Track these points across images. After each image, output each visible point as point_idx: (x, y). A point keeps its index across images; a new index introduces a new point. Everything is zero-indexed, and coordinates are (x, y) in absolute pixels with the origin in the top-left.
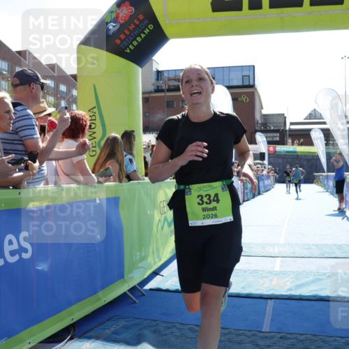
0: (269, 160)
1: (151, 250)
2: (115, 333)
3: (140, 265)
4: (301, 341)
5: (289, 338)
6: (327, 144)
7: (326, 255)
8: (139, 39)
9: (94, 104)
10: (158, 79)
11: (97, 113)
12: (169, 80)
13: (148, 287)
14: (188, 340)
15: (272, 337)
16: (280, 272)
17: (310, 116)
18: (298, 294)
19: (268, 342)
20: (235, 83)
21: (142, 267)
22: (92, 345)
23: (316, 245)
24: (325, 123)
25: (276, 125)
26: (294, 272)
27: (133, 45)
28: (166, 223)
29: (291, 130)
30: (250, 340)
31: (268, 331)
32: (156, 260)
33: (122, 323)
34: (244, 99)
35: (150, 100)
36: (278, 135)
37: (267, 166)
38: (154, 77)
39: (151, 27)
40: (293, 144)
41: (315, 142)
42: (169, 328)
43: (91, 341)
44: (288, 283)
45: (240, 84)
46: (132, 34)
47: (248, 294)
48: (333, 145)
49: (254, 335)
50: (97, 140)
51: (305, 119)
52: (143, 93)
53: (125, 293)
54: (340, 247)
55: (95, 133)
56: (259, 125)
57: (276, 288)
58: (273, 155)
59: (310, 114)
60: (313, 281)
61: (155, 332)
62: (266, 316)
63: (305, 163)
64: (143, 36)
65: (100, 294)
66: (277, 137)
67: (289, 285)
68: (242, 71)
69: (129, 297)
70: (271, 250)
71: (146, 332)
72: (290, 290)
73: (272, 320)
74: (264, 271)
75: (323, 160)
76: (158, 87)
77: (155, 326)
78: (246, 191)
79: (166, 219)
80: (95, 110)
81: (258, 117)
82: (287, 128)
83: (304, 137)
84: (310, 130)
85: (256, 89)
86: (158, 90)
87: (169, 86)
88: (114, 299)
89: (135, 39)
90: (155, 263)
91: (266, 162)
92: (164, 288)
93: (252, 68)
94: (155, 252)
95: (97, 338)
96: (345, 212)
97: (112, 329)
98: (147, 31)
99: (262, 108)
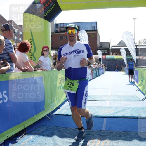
0: (103, 61)
1: (55, 99)
2: (42, 132)
3: (51, 105)
4: (118, 134)
5: (113, 133)
6: (127, 55)
7: (127, 100)
8: (50, 10)
9: (31, 38)
10: (56, 27)
11: (32, 42)
12: (61, 28)
13: (55, 113)
14: (72, 134)
15: (106, 133)
16: (109, 107)
17: (120, 43)
18: (116, 115)
19: (105, 134)
20: (89, 29)
21: (52, 106)
22: (33, 137)
23: (123, 96)
24: (126, 46)
25: (106, 47)
26: (114, 107)
27: (47, 13)
28: (62, 87)
29: (112, 49)
30: (98, 134)
31: (105, 130)
32: (58, 103)
33: (45, 128)
34: (93, 36)
35: (53, 36)
36: (107, 51)
37: (102, 64)
38: (54, 26)
39: (55, 5)
40: (113, 55)
41: (122, 54)
42: (64, 130)
43: (33, 135)
44: (112, 111)
45: (91, 29)
46: (47, 9)
47: (96, 116)
48: (129, 55)
49: (99, 132)
50: (32, 53)
51: (118, 44)
52: (51, 33)
53: (46, 116)
54: (133, 97)
55: (31, 50)
56: (99, 47)
57: (107, 113)
58: (105, 59)
59: (120, 42)
60: (122, 110)
61: (59, 131)
62: (104, 124)
63: (118, 63)
64: (51, 9)
65: (35, 116)
66: (106, 52)
67: (112, 112)
68: (92, 24)
69: (47, 117)
70: (105, 98)
71: (55, 131)
72: (113, 114)
73: (106, 126)
74: (102, 106)
75: (125, 61)
76: (56, 31)
77: (59, 129)
78: (94, 74)
79: (61, 86)
80: (31, 40)
81: (98, 43)
82: (111, 48)
83: (117, 52)
84: (120, 49)
85: (97, 32)
86: (56, 32)
87: (61, 30)
88: (41, 119)
89: (48, 11)
90: (58, 104)
91: (102, 62)
92: (61, 114)
93: (96, 23)
94: (58, 99)
95: (35, 134)
96: (134, 83)
97: (41, 131)
98: (53, 7)
99: (100, 40)
